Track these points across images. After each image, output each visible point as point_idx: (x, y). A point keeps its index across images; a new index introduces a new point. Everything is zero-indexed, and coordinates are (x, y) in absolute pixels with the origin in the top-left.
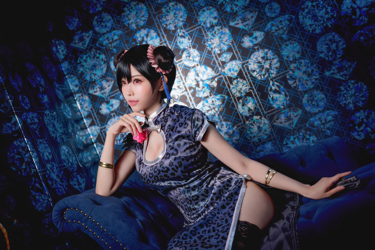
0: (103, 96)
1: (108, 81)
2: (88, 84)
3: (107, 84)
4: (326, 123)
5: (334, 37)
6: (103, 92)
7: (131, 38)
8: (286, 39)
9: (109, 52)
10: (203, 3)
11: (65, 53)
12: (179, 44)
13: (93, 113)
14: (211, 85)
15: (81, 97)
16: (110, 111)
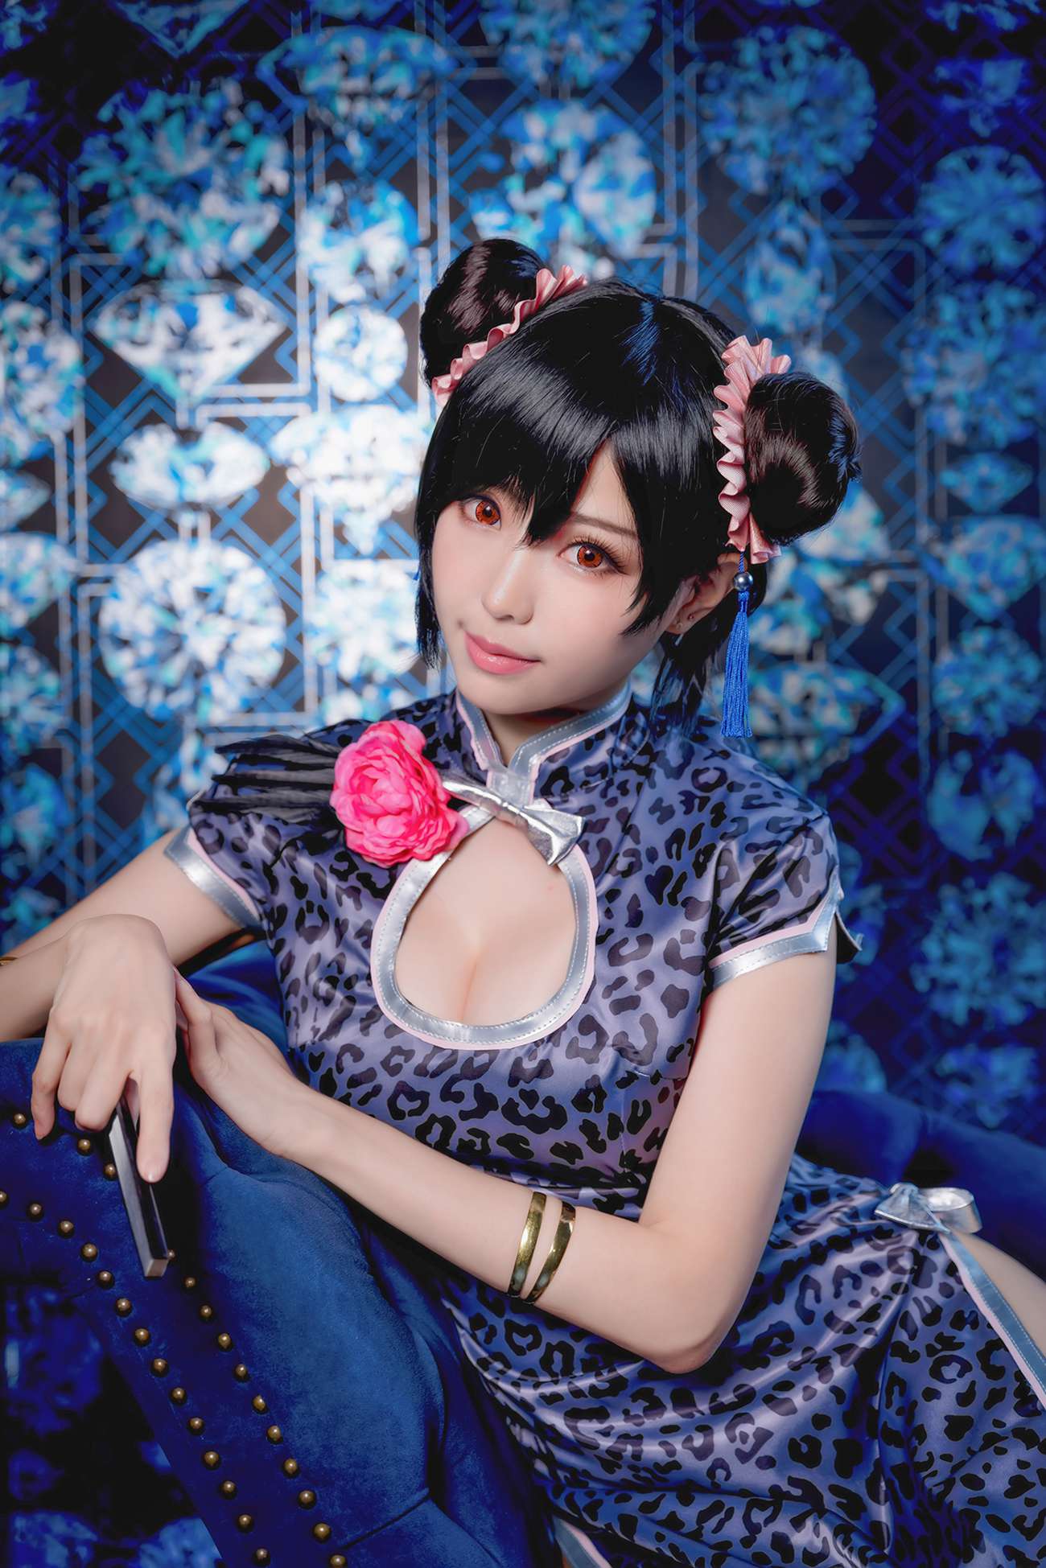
0: (171, 387)
1: (241, 312)
2: (111, 275)
3: (227, 327)
6: (185, 360)
7: (488, 126)
9: (319, 139)
10: (986, 120)
11: (39, 17)
12: (752, 289)
13: (70, 459)
14: (838, 598)
15: (34, 337)
16: (181, 497)
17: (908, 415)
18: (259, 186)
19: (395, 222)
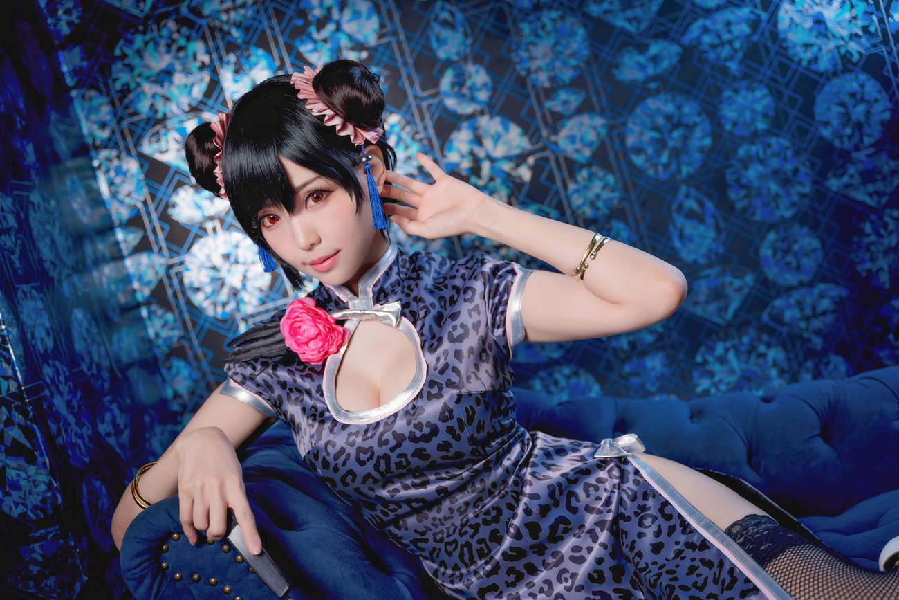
2: (142, 125)
4: (815, 316)
5: (862, 86)
7: (293, 6)
8: (736, 74)
9: (218, 35)
11: (74, 17)
12: (434, 45)
13: (148, 214)
14: (514, 173)
15: (116, 163)
16: (204, 216)
17: (522, 81)
18: (198, 64)
19: (263, 63)
